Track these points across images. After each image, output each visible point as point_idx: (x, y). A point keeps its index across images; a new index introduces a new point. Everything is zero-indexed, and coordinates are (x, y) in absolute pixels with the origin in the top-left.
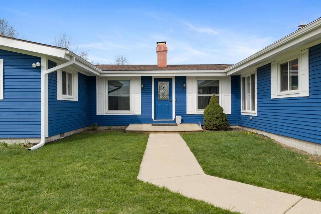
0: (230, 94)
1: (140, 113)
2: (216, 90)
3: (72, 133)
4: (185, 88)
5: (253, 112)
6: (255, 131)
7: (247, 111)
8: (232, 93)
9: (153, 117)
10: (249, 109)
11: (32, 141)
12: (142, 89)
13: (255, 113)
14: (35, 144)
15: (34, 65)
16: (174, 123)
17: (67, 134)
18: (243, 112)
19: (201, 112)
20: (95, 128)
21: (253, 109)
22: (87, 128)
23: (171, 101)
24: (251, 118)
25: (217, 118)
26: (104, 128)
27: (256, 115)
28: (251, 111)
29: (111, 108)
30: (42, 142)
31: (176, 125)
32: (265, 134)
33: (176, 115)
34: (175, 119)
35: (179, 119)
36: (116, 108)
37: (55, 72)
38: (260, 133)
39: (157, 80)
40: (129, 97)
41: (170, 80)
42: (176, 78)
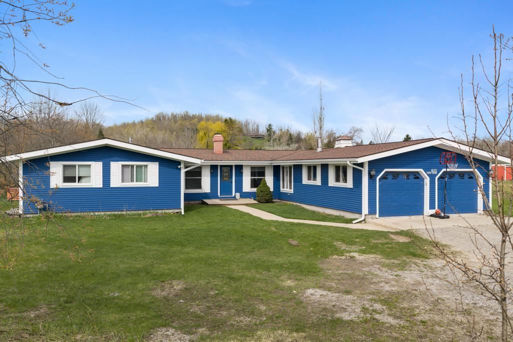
0: (273, 177)
1: (210, 192)
2: (262, 174)
4: (242, 173)
5: (290, 190)
6: (291, 203)
7: (285, 189)
8: (274, 176)
9: (219, 195)
10: (287, 188)
11: (176, 211)
12: (211, 173)
13: (292, 191)
15: (179, 167)
16: (234, 198)
18: (282, 190)
19: (255, 190)
21: (291, 188)
23: (232, 182)
24: (289, 194)
25: (267, 194)
27: (293, 192)
28: (288, 190)
30: (183, 211)
31: (236, 200)
32: (298, 204)
33: (236, 192)
34: (235, 195)
35: (238, 195)
38: (295, 204)
39: (221, 166)
40: (201, 179)
41: (231, 167)
42: (236, 165)
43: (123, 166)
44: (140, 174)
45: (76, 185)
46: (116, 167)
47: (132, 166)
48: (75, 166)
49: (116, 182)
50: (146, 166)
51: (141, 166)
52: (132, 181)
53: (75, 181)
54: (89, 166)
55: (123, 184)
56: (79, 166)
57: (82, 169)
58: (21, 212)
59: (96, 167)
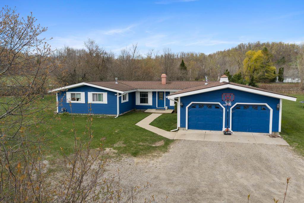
1: (152, 105)
3: (126, 112)
9: (157, 107)
11: (115, 115)
12: (153, 95)
14: (116, 116)
15: (115, 95)
17: (124, 113)
20: (135, 110)
22: (132, 110)
23: (164, 100)
26: (139, 110)
29: (141, 102)
30: (118, 116)
31: (165, 110)
33: (166, 106)
34: (165, 108)
36: (143, 103)
37: (121, 97)
39: (158, 92)
40: (148, 98)
41: (164, 92)
42: (166, 92)
43: (93, 94)
44: (100, 98)
45: (76, 102)
46: (90, 94)
47: (97, 94)
48: (75, 94)
49: (90, 101)
50: (102, 94)
51: (100, 94)
52: (97, 101)
53: (75, 100)
54: (80, 94)
55: (94, 102)
56: (77, 94)
57: (78, 95)
58: (58, 112)
59: (83, 94)
